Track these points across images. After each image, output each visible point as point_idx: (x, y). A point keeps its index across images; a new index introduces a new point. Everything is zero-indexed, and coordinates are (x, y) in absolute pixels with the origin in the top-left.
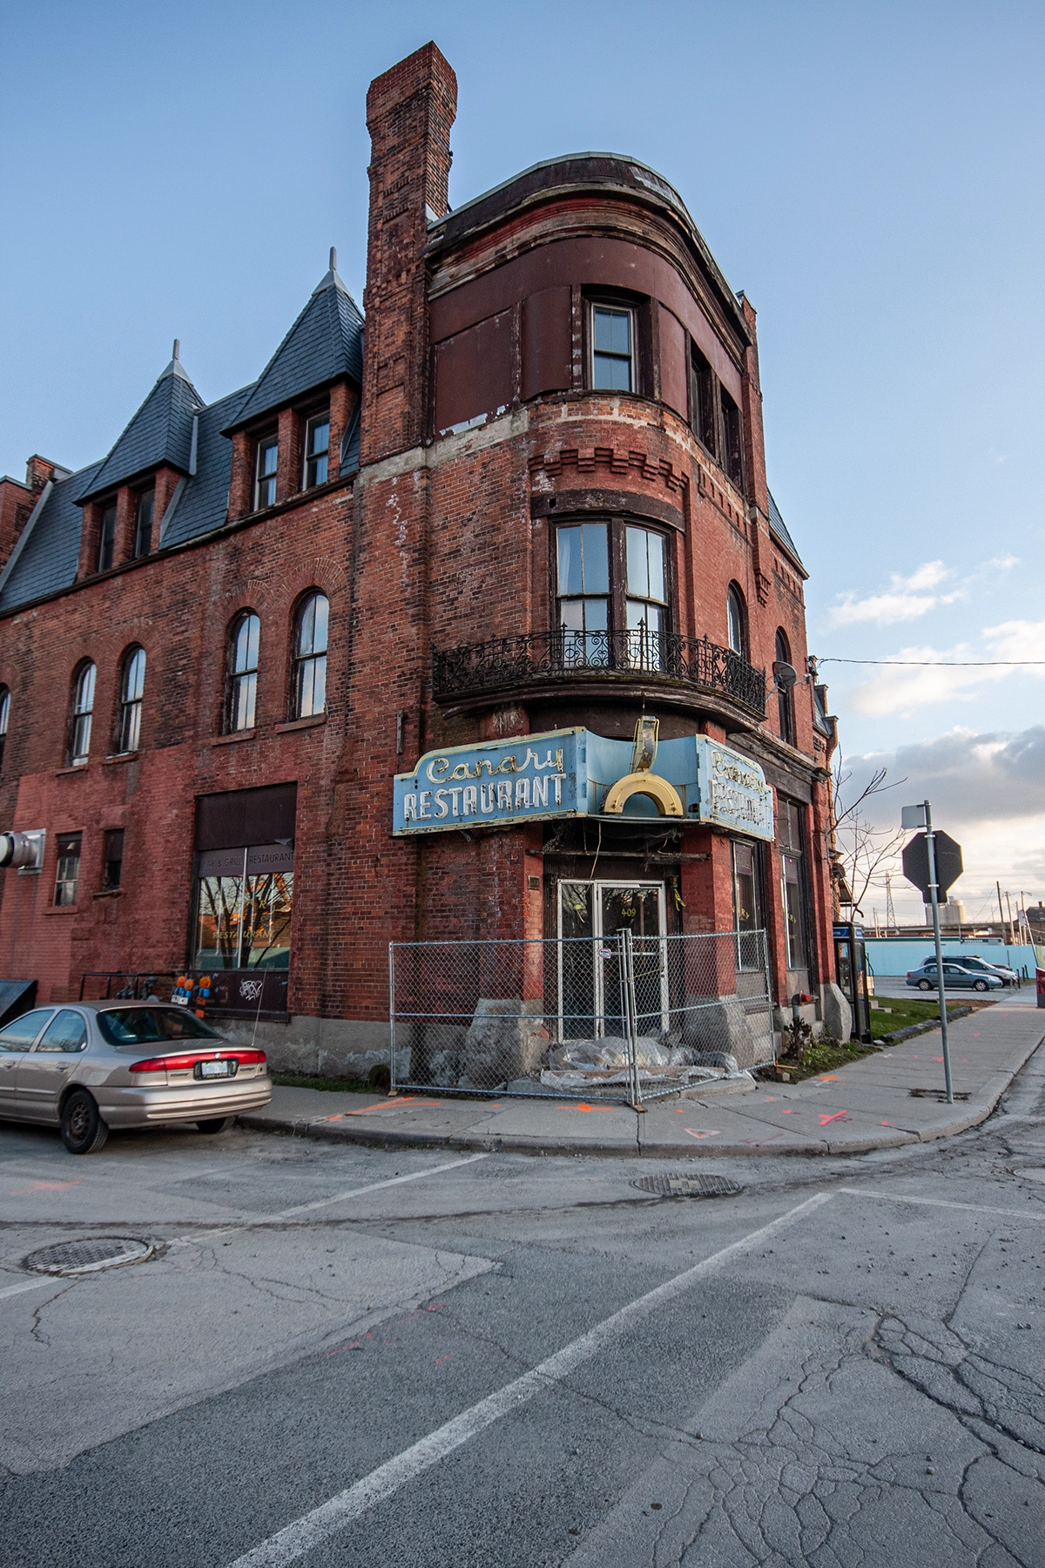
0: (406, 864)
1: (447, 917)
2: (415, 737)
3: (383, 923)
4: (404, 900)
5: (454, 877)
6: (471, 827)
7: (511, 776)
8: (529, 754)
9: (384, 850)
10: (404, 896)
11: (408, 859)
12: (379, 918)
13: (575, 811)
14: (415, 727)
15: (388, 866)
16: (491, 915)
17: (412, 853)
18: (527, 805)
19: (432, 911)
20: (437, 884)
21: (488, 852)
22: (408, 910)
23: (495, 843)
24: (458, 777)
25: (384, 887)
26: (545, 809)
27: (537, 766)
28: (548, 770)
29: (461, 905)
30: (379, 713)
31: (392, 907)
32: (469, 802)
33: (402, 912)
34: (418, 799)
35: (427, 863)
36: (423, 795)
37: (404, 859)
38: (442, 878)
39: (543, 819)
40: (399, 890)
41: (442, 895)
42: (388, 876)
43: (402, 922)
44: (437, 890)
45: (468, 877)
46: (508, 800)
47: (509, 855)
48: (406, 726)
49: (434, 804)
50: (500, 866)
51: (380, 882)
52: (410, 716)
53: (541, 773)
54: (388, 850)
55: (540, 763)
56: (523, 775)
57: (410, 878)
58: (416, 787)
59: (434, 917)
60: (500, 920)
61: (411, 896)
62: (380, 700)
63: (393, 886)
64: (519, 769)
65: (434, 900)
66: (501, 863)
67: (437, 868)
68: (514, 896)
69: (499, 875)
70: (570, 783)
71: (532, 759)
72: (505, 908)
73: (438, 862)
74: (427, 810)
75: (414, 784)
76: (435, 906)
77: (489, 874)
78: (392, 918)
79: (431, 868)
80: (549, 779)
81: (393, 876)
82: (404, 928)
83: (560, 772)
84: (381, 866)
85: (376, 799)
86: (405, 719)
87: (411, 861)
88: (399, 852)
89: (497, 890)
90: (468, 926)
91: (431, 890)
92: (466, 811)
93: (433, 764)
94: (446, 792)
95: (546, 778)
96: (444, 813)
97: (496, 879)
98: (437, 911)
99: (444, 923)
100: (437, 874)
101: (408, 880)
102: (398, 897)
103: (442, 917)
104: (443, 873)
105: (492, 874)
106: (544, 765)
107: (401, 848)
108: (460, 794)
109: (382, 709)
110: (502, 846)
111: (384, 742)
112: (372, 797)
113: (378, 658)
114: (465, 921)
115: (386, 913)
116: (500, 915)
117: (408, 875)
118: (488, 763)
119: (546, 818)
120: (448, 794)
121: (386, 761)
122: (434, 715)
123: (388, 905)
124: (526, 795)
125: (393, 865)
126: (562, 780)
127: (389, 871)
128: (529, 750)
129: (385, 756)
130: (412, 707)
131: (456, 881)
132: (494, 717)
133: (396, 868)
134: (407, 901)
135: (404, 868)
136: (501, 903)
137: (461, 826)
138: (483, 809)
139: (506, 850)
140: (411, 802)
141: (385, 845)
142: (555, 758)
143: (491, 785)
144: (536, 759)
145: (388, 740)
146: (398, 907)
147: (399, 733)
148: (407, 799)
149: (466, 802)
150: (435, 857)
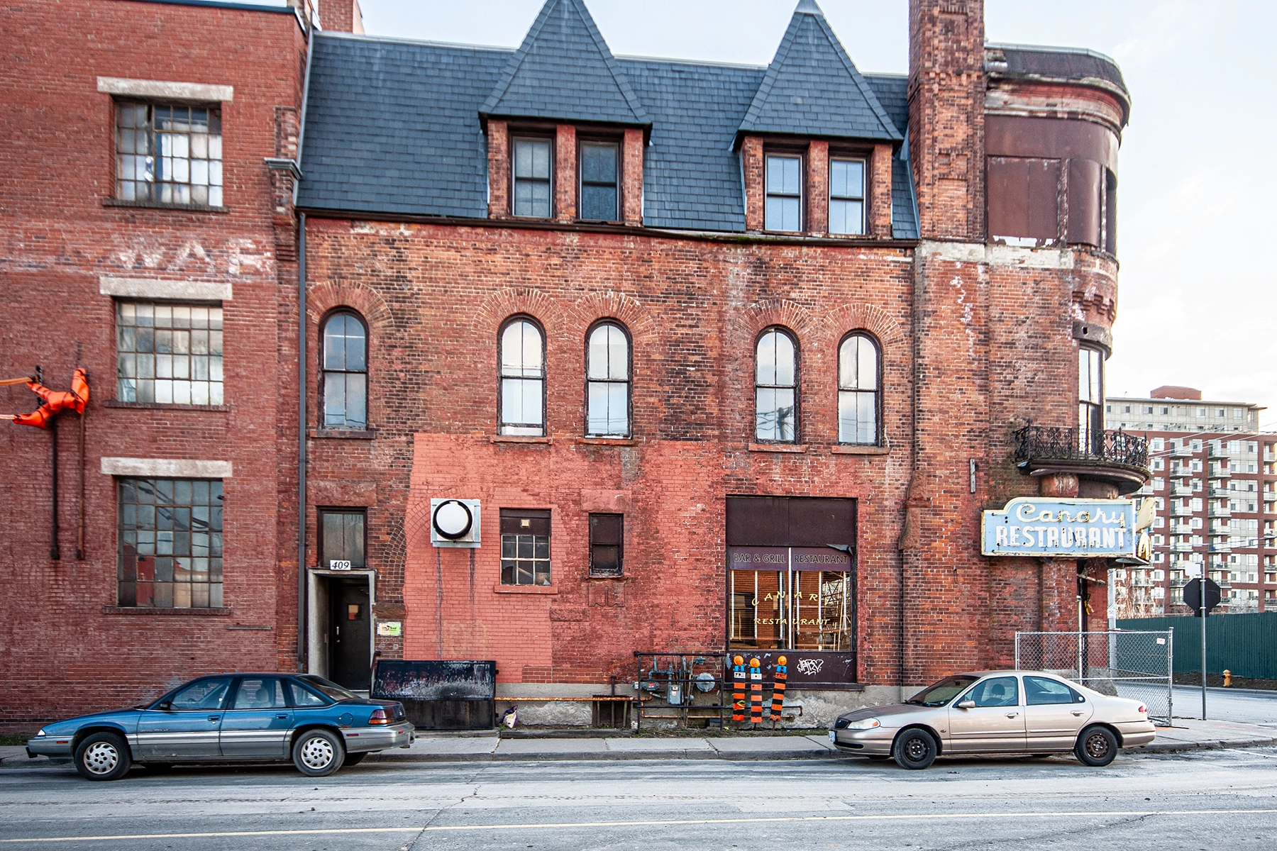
0: (980, 576)
1: (1009, 614)
2: (985, 482)
3: (961, 617)
4: (979, 601)
5: (1015, 588)
6: (1050, 555)
7: (1086, 525)
8: (1099, 512)
9: (959, 564)
10: (979, 599)
11: (982, 572)
12: (957, 613)
13: (1132, 554)
14: (986, 474)
15: (963, 576)
16: (1053, 615)
17: (985, 568)
18: (1098, 546)
19: (996, 610)
20: (1000, 591)
21: (1048, 572)
22: (983, 608)
23: (1054, 567)
24: (1043, 520)
25: (960, 591)
26: (1111, 550)
27: (1105, 520)
28: (1112, 525)
29: (1020, 607)
30: (950, 457)
31: (968, 606)
32: (1053, 538)
33: (978, 610)
34: (1009, 531)
35: (995, 577)
36: (1013, 529)
37: (978, 572)
38: (1005, 588)
39: (1110, 556)
40: (974, 594)
41: (1005, 599)
42: (964, 583)
43: (978, 617)
44: (1000, 596)
45: (1025, 588)
46: (1084, 541)
47: (1065, 576)
48: (978, 473)
49: (1021, 536)
50: (1058, 583)
51: (956, 587)
52: (980, 465)
53: (1108, 527)
54: (964, 563)
55: (1107, 519)
56: (1094, 525)
57: (983, 585)
58: (1006, 522)
59: (999, 614)
60: (1059, 619)
61: (987, 599)
62: (951, 447)
63: (968, 591)
65: (998, 603)
66: (1060, 581)
67: (1000, 580)
68: (1069, 604)
69: (1058, 589)
70: (1128, 535)
71: (1101, 516)
72: (1063, 611)
73: (1001, 576)
74: (1016, 540)
75: (1004, 520)
76: (999, 607)
77: (1050, 588)
78: (969, 614)
79: (995, 580)
80: (1114, 531)
81: (968, 583)
82: (980, 621)
83: (1122, 528)
84: (957, 575)
85: (950, 524)
86: (977, 466)
87: (984, 574)
88: (974, 567)
90: (1026, 621)
91: (996, 595)
92: (1050, 544)
93: (1021, 507)
94: (1032, 529)
95: (1112, 530)
96: (1032, 543)
97: (1056, 591)
98: (1001, 610)
99: (1007, 619)
100: (1001, 584)
101: (982, 587)
102: (973, 599)
103: (1005, 614)
104: (1005, 584)
105: (1053, 588)
106: (1110, 521)
107: (974, 564)
108: (1045, 532)
109: (953, 454)
110: (1060, 570)
111: (955, 481)
112: (946, 522)
113: (948, 412)
114: (1024, 618)
116: (1058, 615)
117: (982, 583)
118: (1066, 514)
119: (1113, 556)
120: (1034, 531)
121: (958, 496)
123: (964, 605)
124: (1098, 539)
125: (968, 575)
126: (1123, 533)
127: (964, 579)
128: (1099, 509)
129: (957, 492)
130: (982, 459)
131: (1016, 591)
132: (1055, 479)
133: (971, 578)
134: (982, 602)
135: (978, 578)
136: (1060, 607)
137: (1045, 554)
138: (1064, 544)
139: (1063, 573)
140: (1002, 531)
141: (960, 560)
142: (1118, 517)
143: (1070, 529)
144: (1104, 516)
145: (960, 480)
146: (974, 606)
147: (973, 477)
148: (999, 529)
149: (1050, 538)
150: (998, 572)
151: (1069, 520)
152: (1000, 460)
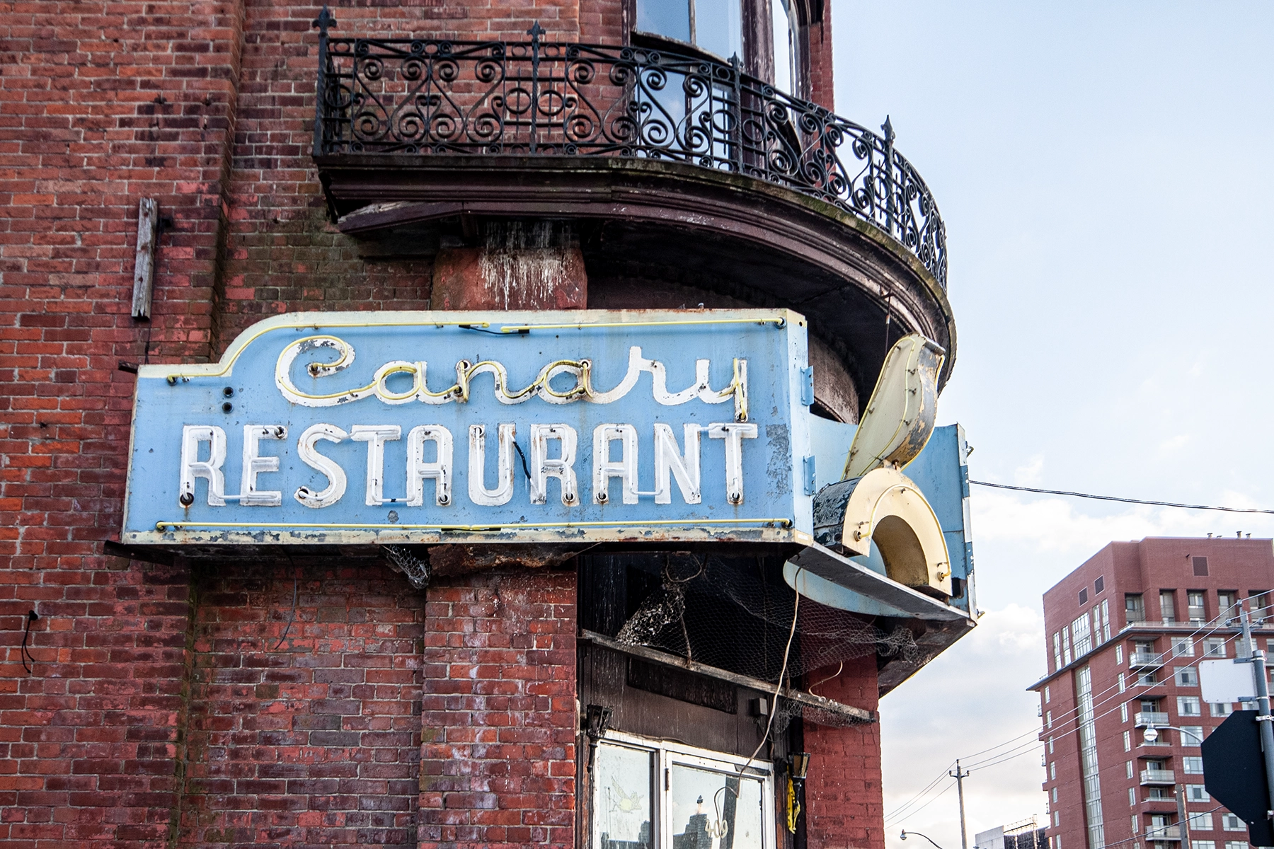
0: (147, 641)
1: (284, 804)
2: (199, 281)
3: (38, 816)
4: (133, 747)
5: (315, 692)
6: (428, 539)
7: (575, 412)
8: (637, 361)
9: (58, 593)
10: (133, 735)
11: (155, 626)
12: (25, 799)
13: (787, 526)
14: (199, 254)
15: (70, 641)
16: (465, 802)
17: (169, 609)
18: (630, 495)
19: (225, 786)
20: (249, 707)
21: (453, 625)
22: (146, 778)
23: (476, 601)
24: (386, 396)
25: (50, 703)
26: (692, 511)
27: (661, 394)
28: (695, 410)
29: (336, 771)
30: (63, 197)
31: (79, 768)
32: (430, 468)
33: (123, 783)
34: (234, 446)
35: (218, 644)
36: (252, 435)
37: (141, 625)
38: (273, 693)
39: (685, 536)
40: (112, 717)
41: (268, 740)
42: (69, 672)
43: (122, 815)
44: (248, 724)
45: (363, 694)
46: (569, 483)
47: (525, 638)
48: (168, 249)
49: (291, 462)
50: (492, 666)
51: (36, 687)
52: (182, 221)
53: (678, 417)
54: (76, 593)
55: (672, 388)
56: (615, 413)
57: (157, 680)
58: (227, 408)
59: (235, 803)
60: (491, 818)
61: (163, 736)
62: (70, 164)
63: (88, 704)
64: (601, 398)
65: (235, 754)
66: (499, 657)
67: (251, 662)
68: (541, 754)
69: (488, 690)
70: (769, 451)
71: (646, 377)
72: (511, 784)
73: (254, 645)
74: (264, 480)
75: (218, 400)
76: (237, 771)
77: (456, 687)
78: (76, 800)
79: (227, 661)
80: (703, 435)
81: (88, 672)
82: (123, 831)
83: (740, 419)
84: (45, 639)
85: (34, 440)
86: (164, 225)
87: (164, 633)
88: (120, 606)
89: (480, 731)
90: (360, 835)
91: (229, 724)
92: (414, 493)
93: (292, 350)
94: (337, 434)
95: (692, 431)
96: (336, 489)
97: (480, 701)
98: (249, 787)
99: (272, 823)
100: (251, 678)
101: (150, 688)
102: (104, 736)
103: (265, 804)
104: (272, 677)
105: (468, 687)
106: (685, 396)
107: (124, 592)
108: (396, 446)
109: (77, 186)
110: (500, 611)
111: (78, 280)
112: (20, 432)
113: (69, 47)
114: (350, 819)
115: (54, 785)
116: (489, 802)
117: (152, 672)
118: (497, 368)
119: (696, 536)
120: (347, 442)
121: (83, 336)
122: (260, 240)
123: (63, 761)
124: (629, 468)
125: (91, 640)
126: (745, 442)
127: (76, 656)
128: (635, 352)
129: (79, 320)
130: (191, 199)
131: (320, 703)
132: (485, 264)
133: (107, 650)
134: (143, 751)
135: (136, 649)
136: (496, 771)
137: (391, 534)
138: (477, 492)
139: (513, 624)
140: (204, 449)
141: (64, 579)
142: (721, 379)
143: (507, 431)
144: (659, 376)
145: (94, 278)
146: (105, 768)
147: (143, 264)
148: (191, 437)
149: (415, 467)
150: (246, 629)
151: (502, 395)
152: (282, 213)
